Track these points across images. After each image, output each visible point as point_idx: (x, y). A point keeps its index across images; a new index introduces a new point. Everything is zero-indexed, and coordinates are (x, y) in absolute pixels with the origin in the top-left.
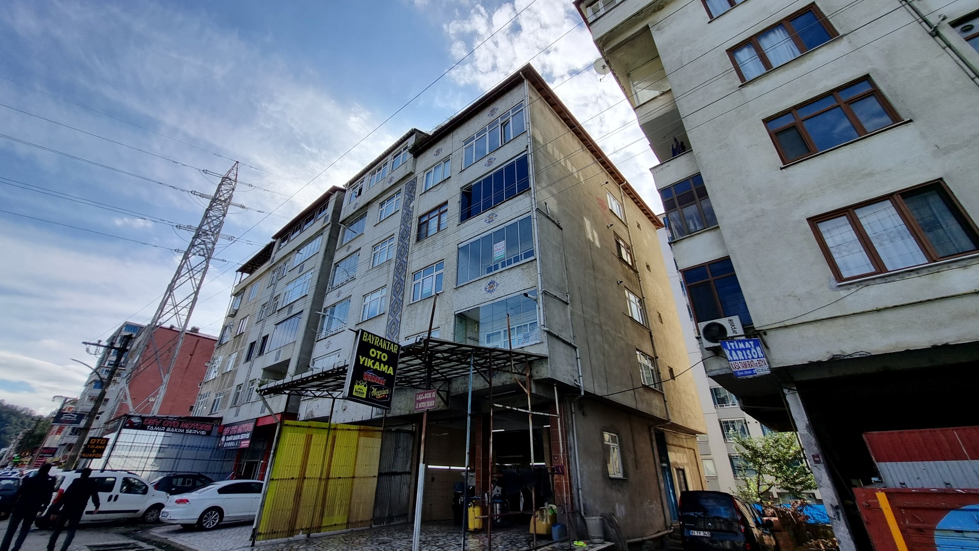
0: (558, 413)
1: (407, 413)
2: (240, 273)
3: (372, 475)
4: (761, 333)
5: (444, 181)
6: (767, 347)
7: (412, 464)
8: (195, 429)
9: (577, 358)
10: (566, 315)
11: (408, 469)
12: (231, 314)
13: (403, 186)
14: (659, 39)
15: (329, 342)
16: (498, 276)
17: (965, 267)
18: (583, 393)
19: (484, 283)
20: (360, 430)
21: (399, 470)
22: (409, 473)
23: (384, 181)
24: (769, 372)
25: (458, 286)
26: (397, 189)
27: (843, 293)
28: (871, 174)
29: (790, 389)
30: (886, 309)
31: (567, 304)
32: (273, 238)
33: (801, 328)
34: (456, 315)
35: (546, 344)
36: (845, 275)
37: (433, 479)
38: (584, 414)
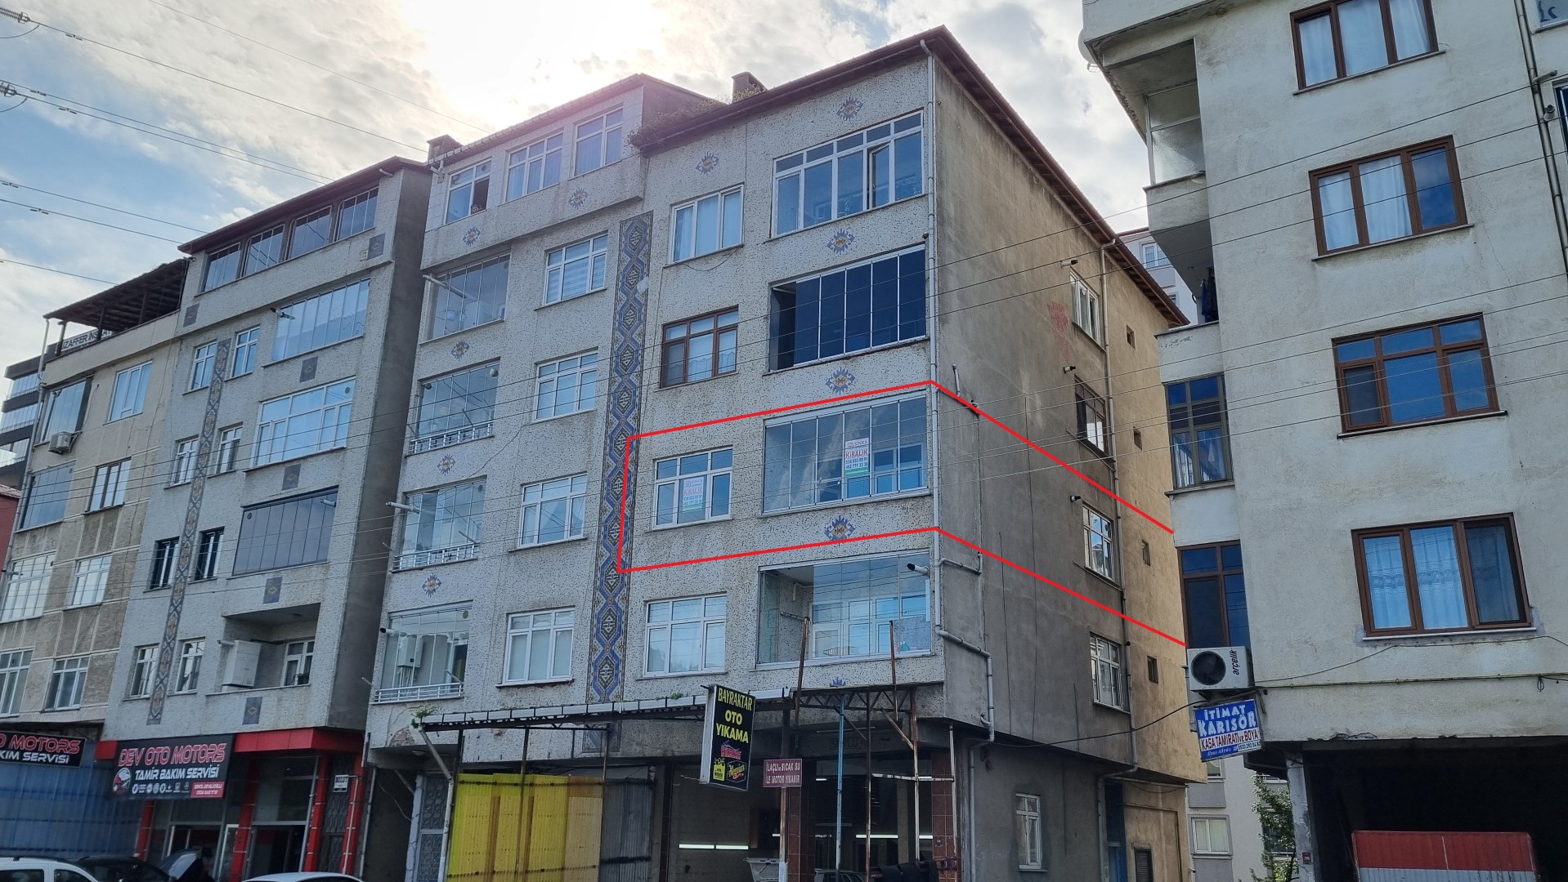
0: (953, 774)
1: (658, 753)
2: (54, 321)
3: (590, 865)
4: (1261, 691)
5: (727, 252)
6: (1264, 712)
7: (651, 842)
8: (44, 751)
9: (988, 676)
10: (974, 596)
11: (645, 853)
12: (59, 445)
13: (612, 223)
14: (1208, 88)
15: (433, 578)
16: (854, 510)
17: (1499, 642)
18: (992, 737)
19: (825, 521)
20: (568, 785)
21: (631, 853)
22: (648, 859)
23: (557, 195)
24: (1259, 747)
25: (767, 513)
26: (596, 227)
27: (1368, 651)
28: (1440, 483)
29: (1295, 762)
30: (1406, 682)
31: (977, 574)
32: (183, 248)
33: (1310, 691)
34: (762, 574)
35: (941, 659)
36: (1380, 624)
37: (688, 868)
38: (988, 767)
